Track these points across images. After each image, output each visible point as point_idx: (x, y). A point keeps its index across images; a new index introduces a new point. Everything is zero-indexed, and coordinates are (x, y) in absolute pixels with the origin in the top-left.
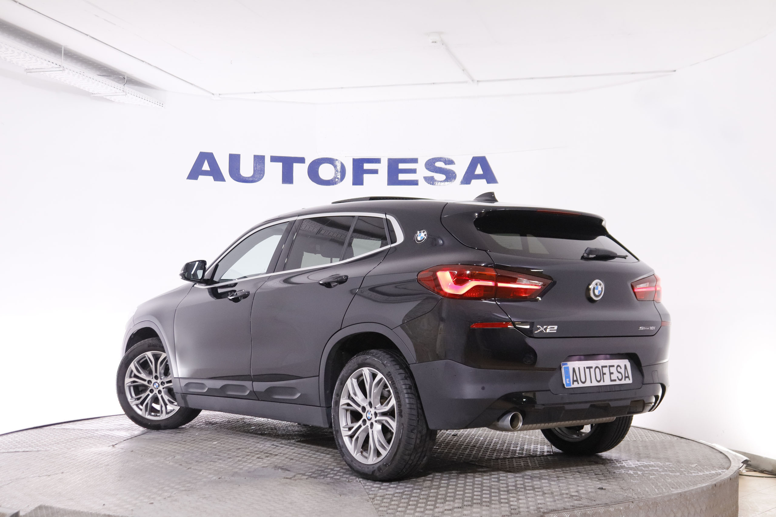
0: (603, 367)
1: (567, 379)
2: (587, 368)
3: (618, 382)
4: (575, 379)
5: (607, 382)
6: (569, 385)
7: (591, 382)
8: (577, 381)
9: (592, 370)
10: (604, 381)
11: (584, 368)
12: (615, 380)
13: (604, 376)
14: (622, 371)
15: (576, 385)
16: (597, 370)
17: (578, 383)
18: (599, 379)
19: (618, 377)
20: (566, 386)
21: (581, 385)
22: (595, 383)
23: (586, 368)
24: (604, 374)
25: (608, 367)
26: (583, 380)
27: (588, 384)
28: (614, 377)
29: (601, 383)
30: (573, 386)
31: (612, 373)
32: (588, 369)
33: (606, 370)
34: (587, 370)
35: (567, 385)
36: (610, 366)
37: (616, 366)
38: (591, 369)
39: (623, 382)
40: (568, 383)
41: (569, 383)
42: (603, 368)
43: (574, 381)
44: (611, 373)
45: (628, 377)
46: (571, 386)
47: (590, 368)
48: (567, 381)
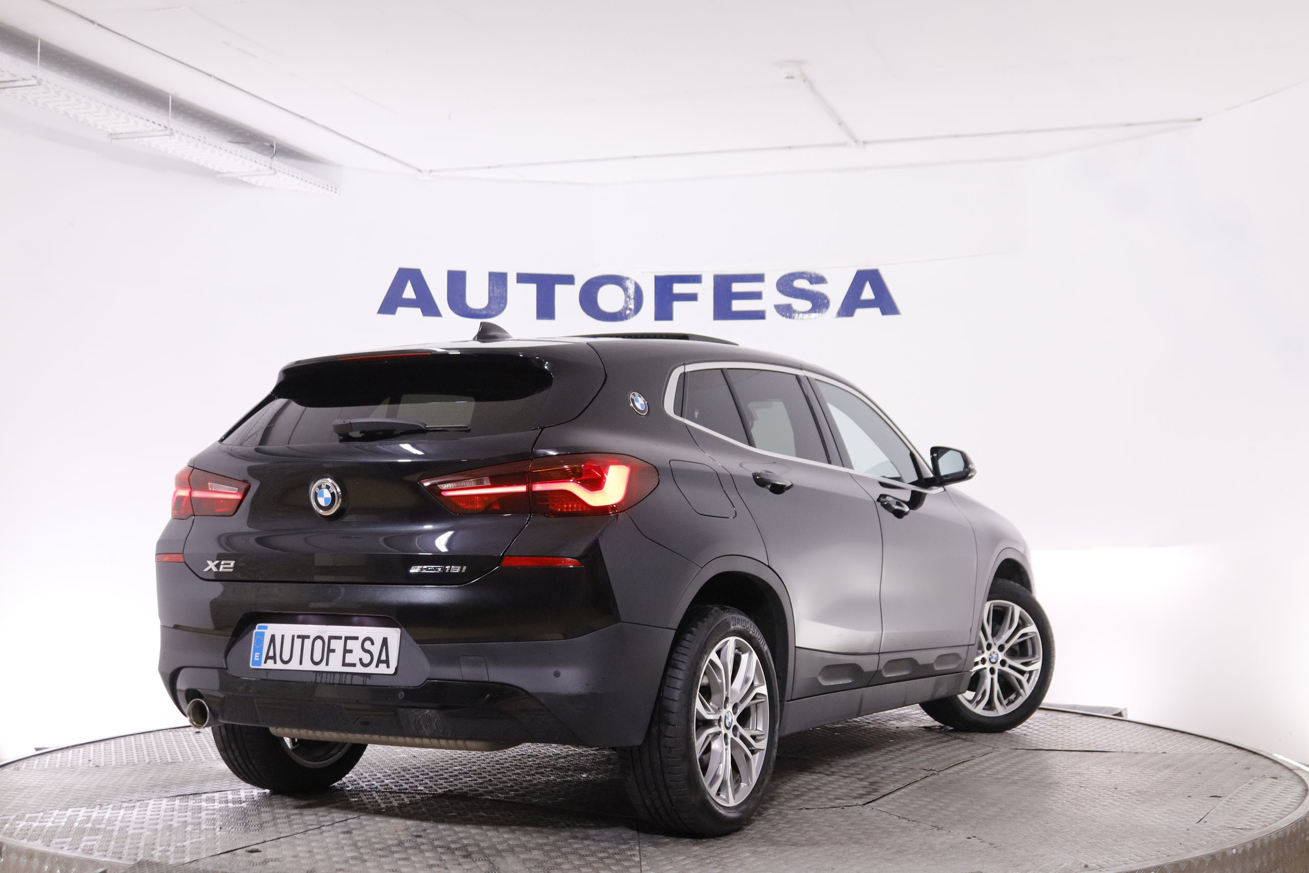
0: (331, 638)
1: (256, 654)
2: (299, 637)
3: (359, 669)
4: (271, 654)
5: (335, 665)
6: (259, 663)
7: (301, 663)
8: (274, 658)
9: (308, 643)
10: (327, 664)
11: (293, 636)
12: (354, 665)
13: (331, 654)
14: (375, 650)
15: (270, 665)
16: (319, 643)
17: (275, 662)
18: (317, 658)
19: (361, 660)
20: (252, 665)
21: (280, 666)
22: (308, 666)
23: (296, 637)
24: (331, 651)
25: (343, 638)
26: (286, 657)
27: (294, 665)
28: (350, 658)
29: (322, 667)
30: (263, 666)
31: (351, 651)
32: (300, 640)
33: (335, 644)
34: (298, 642)
35: (255, 663)
36: (347, 638)
37: (361, 640)
38: (306, 640)
39: (372, 669)
40: (256, 659)
41: (258, 659)
42: (332, 641)
43: (268, 657)
44: (346, 651)
45: (387, 662)
46: (260, 665)
47: (303, 638)
48: (256, 656)
